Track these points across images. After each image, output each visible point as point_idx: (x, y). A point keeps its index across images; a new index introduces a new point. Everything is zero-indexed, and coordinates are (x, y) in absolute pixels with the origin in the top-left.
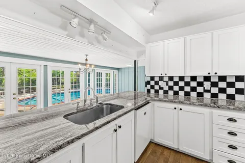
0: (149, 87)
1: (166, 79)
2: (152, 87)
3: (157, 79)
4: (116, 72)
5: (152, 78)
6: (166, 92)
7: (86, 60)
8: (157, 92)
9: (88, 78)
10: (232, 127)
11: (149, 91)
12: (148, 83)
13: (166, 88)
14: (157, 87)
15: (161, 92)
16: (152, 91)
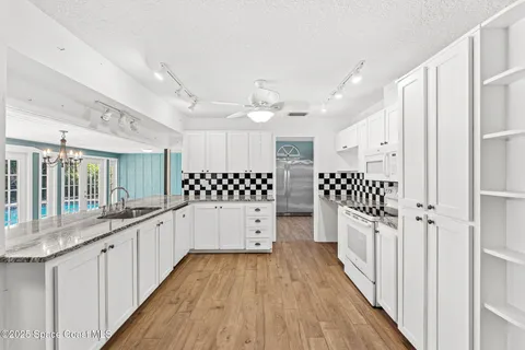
0: (187, 187)
1: (208, 176)
2: (192, 187)
3: (197, 177)
4: (114, 161)
5: (192, 176)
6: (208, 193)
7: (63, 141)
8: (197, 193)
9: (41, 175)
10: (258, 215)
11: (187, 193)
12: (185, 182)
13: (209, 188)
14: (197, 187)
15: (203, 193)
16: (192, 193)
